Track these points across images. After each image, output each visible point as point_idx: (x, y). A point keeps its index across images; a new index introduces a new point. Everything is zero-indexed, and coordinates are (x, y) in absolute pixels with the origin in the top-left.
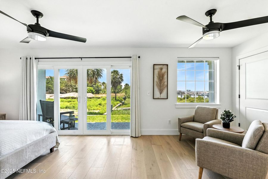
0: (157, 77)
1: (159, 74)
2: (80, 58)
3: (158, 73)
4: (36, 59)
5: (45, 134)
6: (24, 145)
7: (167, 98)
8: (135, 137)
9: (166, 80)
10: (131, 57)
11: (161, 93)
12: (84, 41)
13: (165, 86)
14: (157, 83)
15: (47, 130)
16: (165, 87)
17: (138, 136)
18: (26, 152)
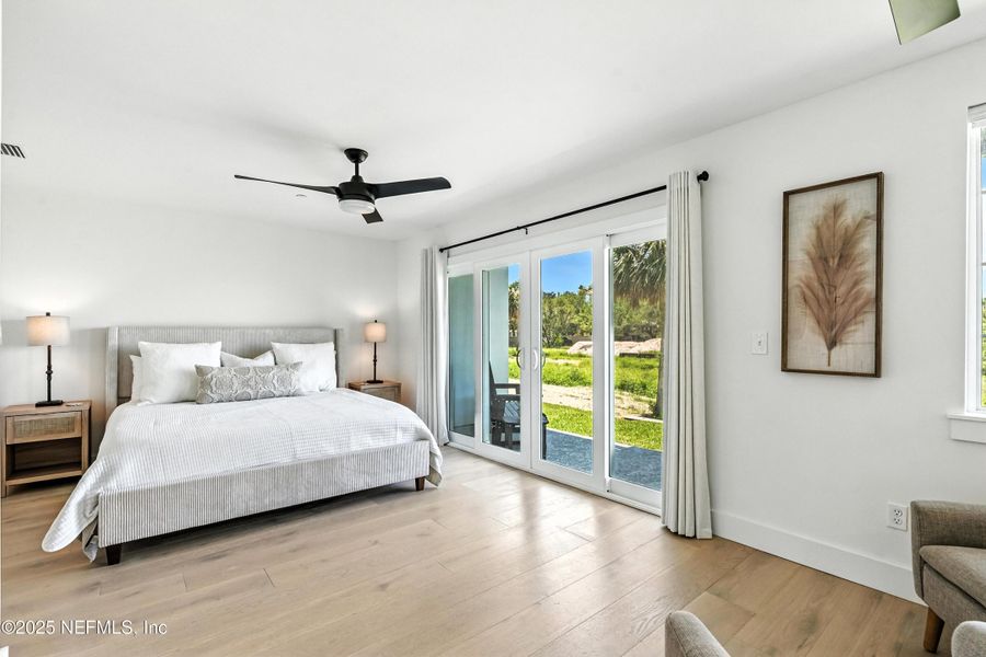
0: (808, 254)
1: (819, 237)
2: (519, 228)
3: (814, 231)
4: (441, 250)
5: (401, 439)
6: (345, 451)
7: (877, 374)
8: (676, 534)
9: (870, 266)
10: (664, 187)
11: (832, 344)
12: (442, 184)
13: (860, 302)
14: (808, 286)
15: (405, 430)
16: (865, 304)
17: (690, 533)
18: (342, 467)
